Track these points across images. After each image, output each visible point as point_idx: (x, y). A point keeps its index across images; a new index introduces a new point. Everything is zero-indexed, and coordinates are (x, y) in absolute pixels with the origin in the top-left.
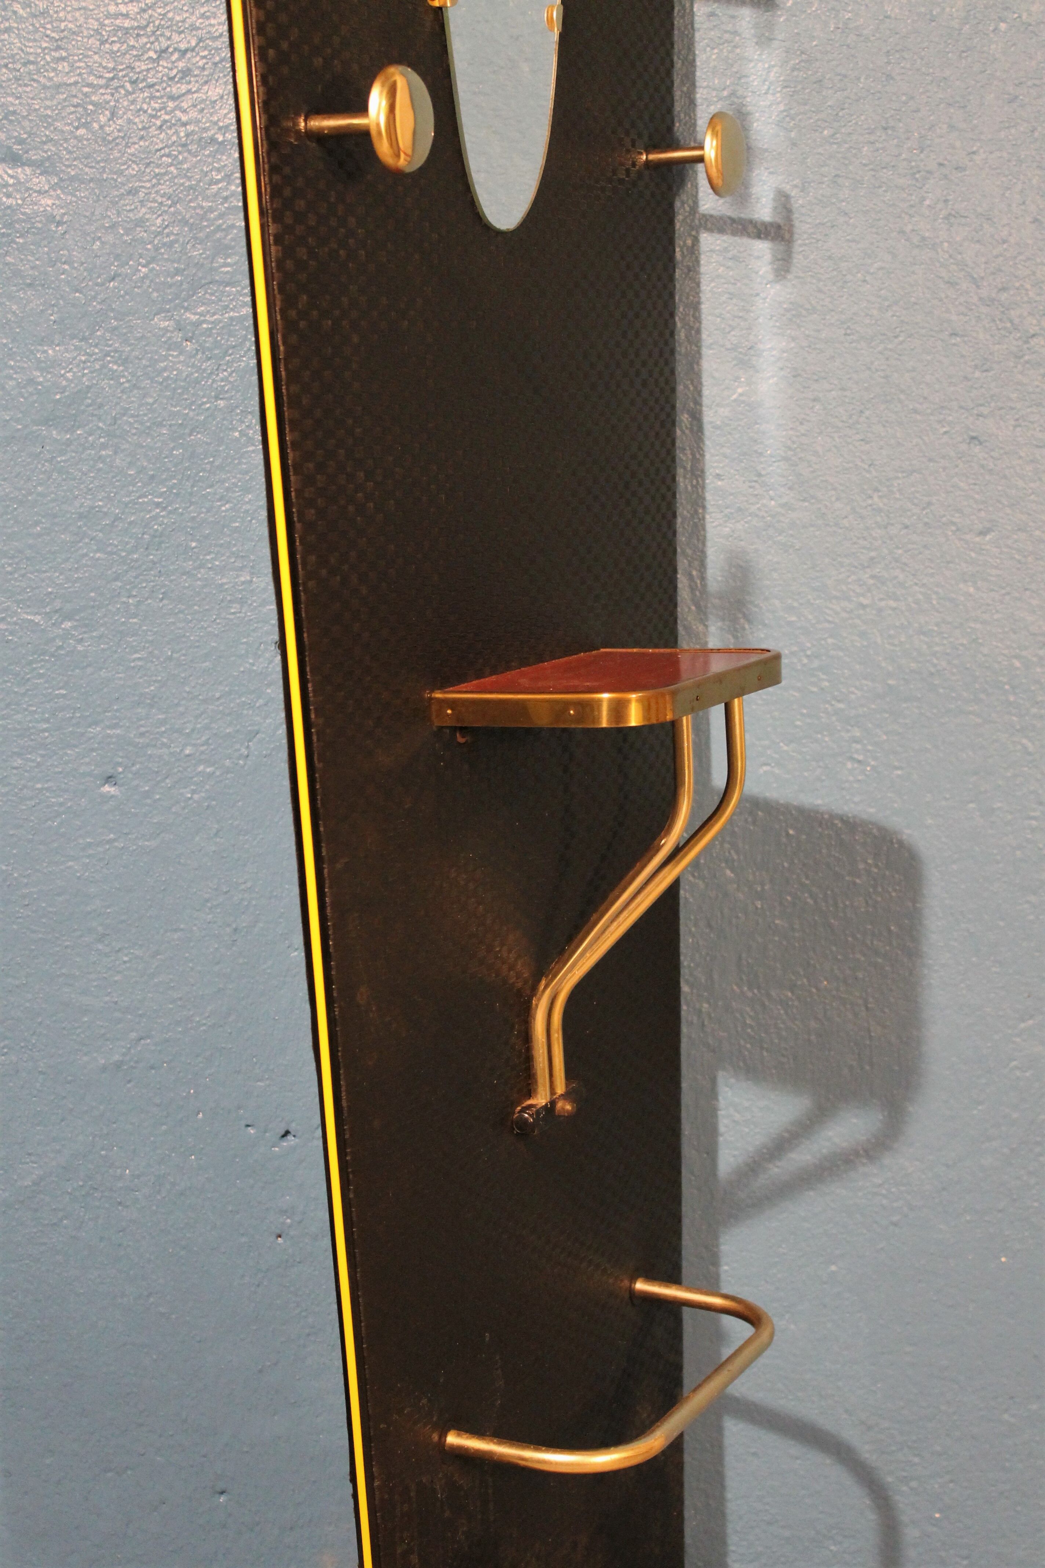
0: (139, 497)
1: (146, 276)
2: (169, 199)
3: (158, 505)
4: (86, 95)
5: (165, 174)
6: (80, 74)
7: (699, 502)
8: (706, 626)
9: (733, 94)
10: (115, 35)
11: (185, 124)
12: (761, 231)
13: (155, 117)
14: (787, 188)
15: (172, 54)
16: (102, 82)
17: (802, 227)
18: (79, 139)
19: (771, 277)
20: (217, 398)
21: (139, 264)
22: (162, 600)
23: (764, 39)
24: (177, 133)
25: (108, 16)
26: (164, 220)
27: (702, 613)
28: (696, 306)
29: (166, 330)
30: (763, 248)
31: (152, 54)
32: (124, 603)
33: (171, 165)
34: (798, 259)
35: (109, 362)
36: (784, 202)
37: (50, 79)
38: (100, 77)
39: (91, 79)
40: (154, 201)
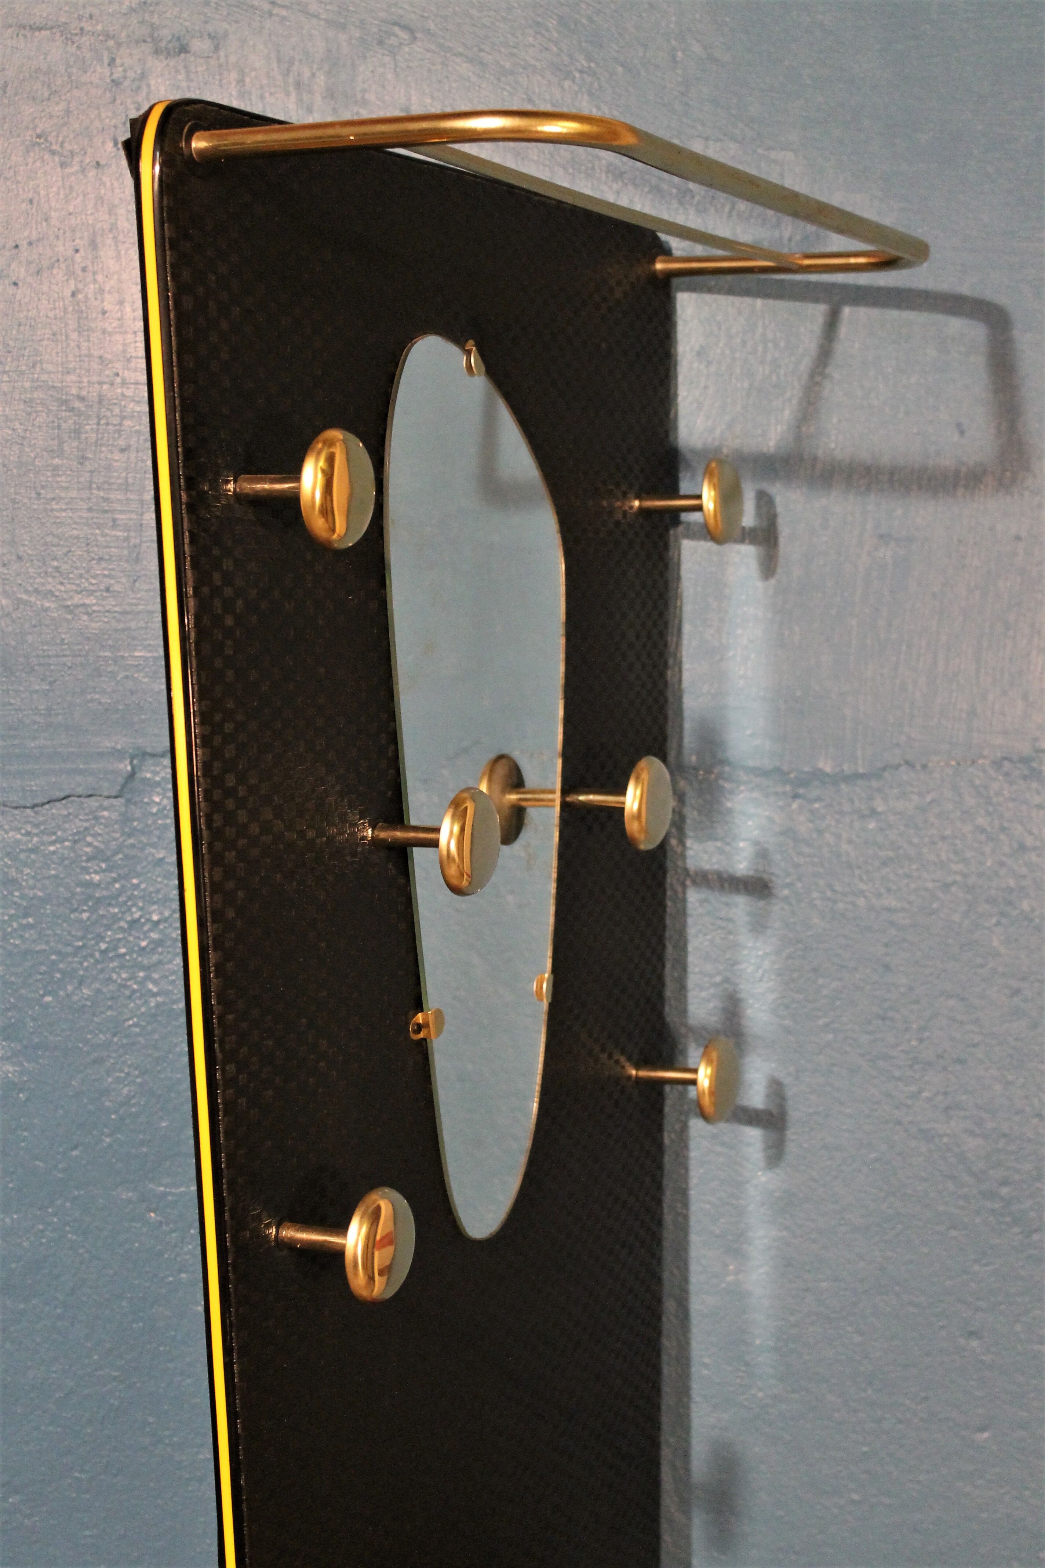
0: (96, 1370)
1: (110, 1145)
2: (136, 1069)
3: (115, 1378)
4: (54, 963)
5: (134, 1044)
6: (47, 943)
7: (684, 1392)
8: (689, 1519)
9: (727, 980)
10: (85, 904)
11: (155, 995)
12: (752, 1117)
13: (125, 986)
14: (781, 1076)
15: (144, 924)
16: (69, 950)
17: (794, 1114)
18: (46, 1006)
19: (762, 1164)
20: (180, 1271)
21: (103, 1134)
22: (116, 1476)
23: (759, 926)
24: (146, 1003)
25: (81, 884)
26: (130, 1091)
27: (685, 1506)
28: (683, 1193)
29: (129, 1201)
30: (754, 1135)
31: (123, 924)
32: (76, 1478)
33: (140, 1035)
34: (791, 1147)
35: (69, 1232)
36: (777, 1089)
37: (16, 946)
38: (68, 945)
39: (60, 947)
40: (121, 1071)
